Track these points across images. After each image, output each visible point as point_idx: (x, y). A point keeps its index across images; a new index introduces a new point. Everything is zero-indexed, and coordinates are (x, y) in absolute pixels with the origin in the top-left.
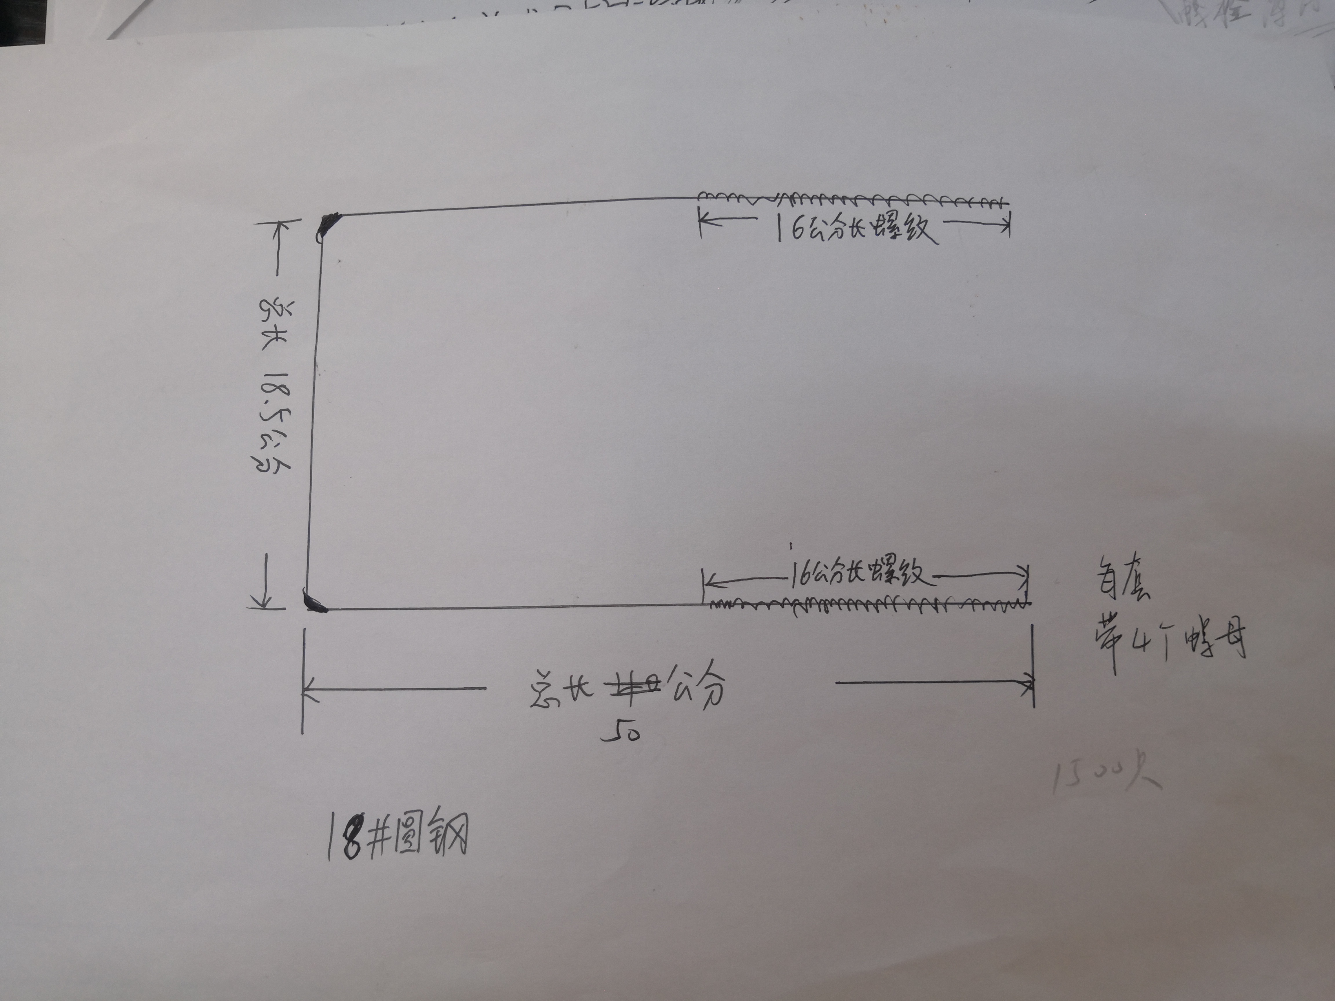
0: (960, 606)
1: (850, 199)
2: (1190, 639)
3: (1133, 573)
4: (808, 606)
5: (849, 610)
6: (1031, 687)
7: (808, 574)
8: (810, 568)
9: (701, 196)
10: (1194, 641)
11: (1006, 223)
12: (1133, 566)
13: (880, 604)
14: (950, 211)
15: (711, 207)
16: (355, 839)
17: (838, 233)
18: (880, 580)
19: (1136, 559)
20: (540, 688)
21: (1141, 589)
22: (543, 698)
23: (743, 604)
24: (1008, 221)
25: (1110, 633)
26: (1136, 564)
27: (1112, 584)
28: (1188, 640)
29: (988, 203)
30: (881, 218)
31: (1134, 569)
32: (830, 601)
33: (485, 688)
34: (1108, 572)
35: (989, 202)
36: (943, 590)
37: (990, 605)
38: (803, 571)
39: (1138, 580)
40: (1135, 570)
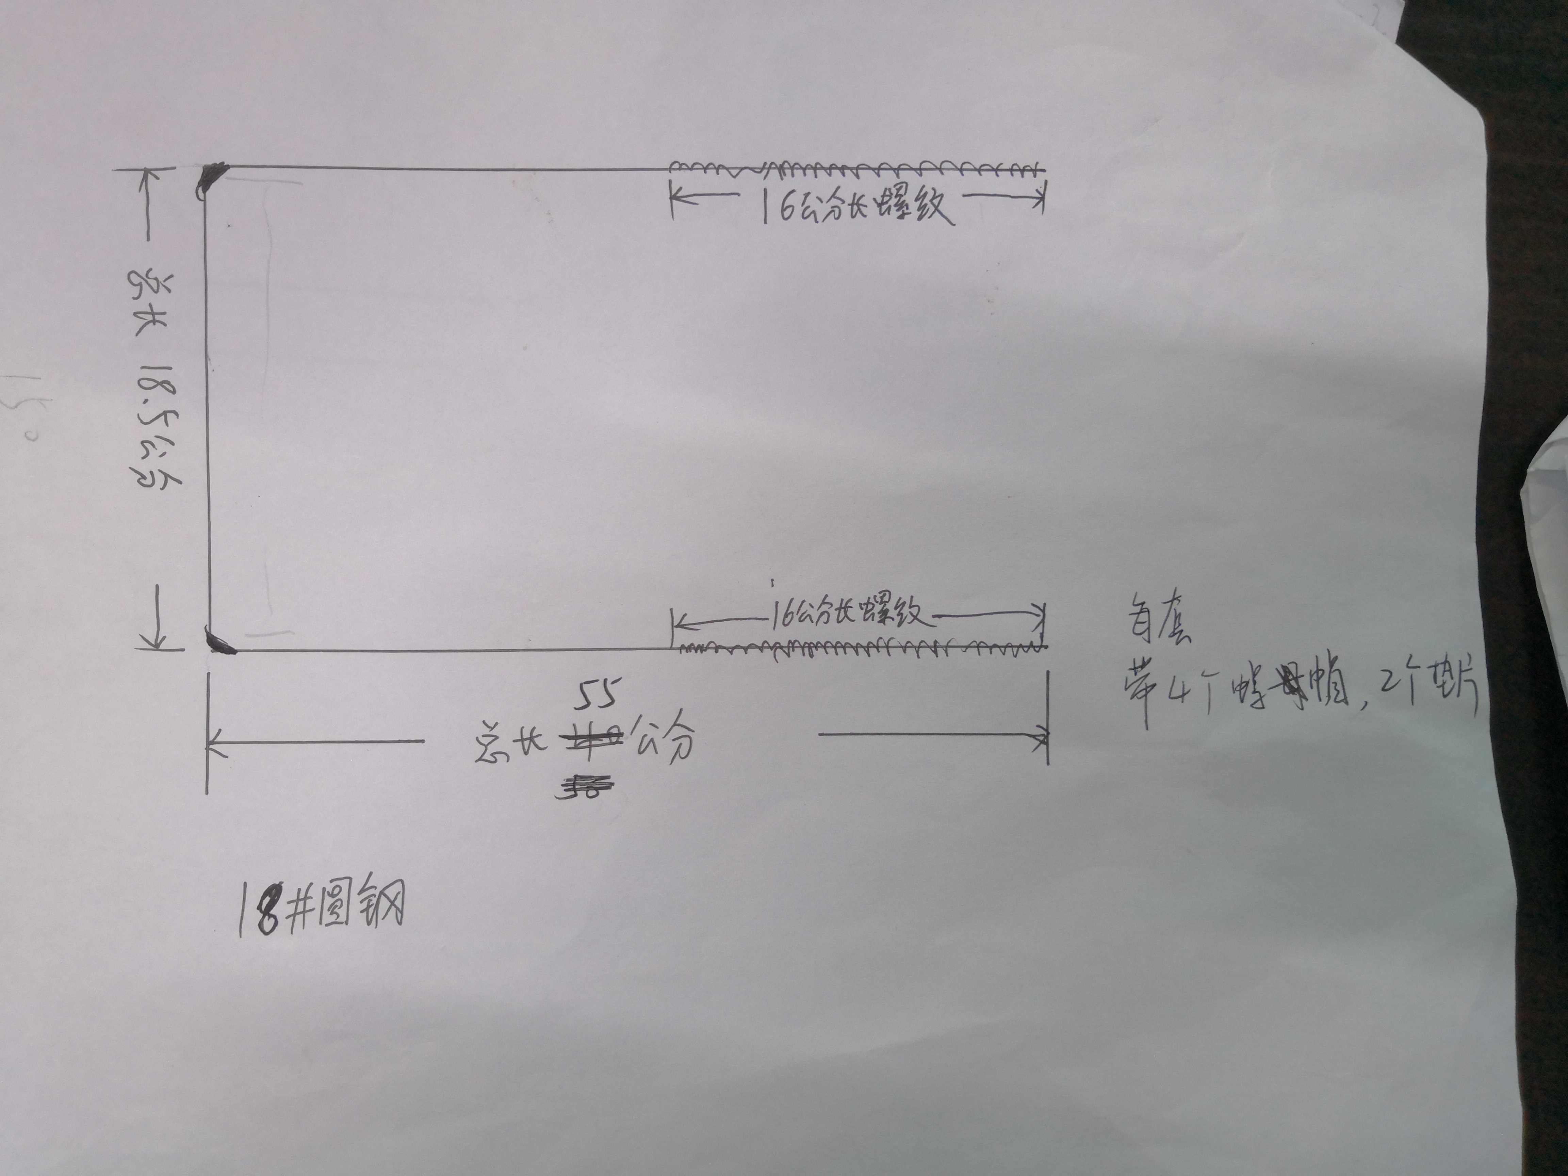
0: (964, 649)
1: (851, 169)
2: (1238, 688)
3: (1172, 613)
4: (791, 649)
5: (837, 654)
6: (1045, 741)
7: (791, 615)
8: (794, 608)
9: (673, 167)
10: (1243, 691)
11: (1039, 196)
12: (1172, 604)
13: (871, 647)
14: (972, 182)
15: (686, 181)
16: (272, 912)
17: (835, 213)
18: (873, 620)
19: (1176, 597)
20: (485, 741)
21: (1182, 631)
22: (489, 752)
23: (717, 648)
24: (1042, 193)
25: (1142, 681)
26: (1176, 602)
27: (1146, 626)
28: (1236, 690)
29: (1020, 170)
30: (888, 193)
31: (1173, 608)
32: (815, 644)
33: (422, 741)
34: (1141, 612)
35: (1022, 168)
36: (943, 632)
37: (998, 648)
38: (785, 611)
39: (1177, 621)
40: (1175, 609)
